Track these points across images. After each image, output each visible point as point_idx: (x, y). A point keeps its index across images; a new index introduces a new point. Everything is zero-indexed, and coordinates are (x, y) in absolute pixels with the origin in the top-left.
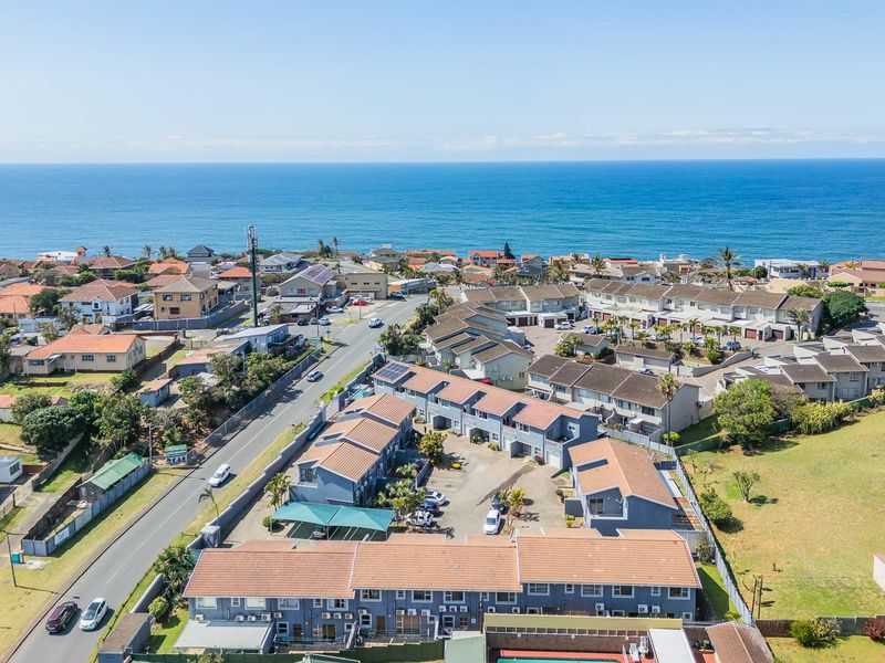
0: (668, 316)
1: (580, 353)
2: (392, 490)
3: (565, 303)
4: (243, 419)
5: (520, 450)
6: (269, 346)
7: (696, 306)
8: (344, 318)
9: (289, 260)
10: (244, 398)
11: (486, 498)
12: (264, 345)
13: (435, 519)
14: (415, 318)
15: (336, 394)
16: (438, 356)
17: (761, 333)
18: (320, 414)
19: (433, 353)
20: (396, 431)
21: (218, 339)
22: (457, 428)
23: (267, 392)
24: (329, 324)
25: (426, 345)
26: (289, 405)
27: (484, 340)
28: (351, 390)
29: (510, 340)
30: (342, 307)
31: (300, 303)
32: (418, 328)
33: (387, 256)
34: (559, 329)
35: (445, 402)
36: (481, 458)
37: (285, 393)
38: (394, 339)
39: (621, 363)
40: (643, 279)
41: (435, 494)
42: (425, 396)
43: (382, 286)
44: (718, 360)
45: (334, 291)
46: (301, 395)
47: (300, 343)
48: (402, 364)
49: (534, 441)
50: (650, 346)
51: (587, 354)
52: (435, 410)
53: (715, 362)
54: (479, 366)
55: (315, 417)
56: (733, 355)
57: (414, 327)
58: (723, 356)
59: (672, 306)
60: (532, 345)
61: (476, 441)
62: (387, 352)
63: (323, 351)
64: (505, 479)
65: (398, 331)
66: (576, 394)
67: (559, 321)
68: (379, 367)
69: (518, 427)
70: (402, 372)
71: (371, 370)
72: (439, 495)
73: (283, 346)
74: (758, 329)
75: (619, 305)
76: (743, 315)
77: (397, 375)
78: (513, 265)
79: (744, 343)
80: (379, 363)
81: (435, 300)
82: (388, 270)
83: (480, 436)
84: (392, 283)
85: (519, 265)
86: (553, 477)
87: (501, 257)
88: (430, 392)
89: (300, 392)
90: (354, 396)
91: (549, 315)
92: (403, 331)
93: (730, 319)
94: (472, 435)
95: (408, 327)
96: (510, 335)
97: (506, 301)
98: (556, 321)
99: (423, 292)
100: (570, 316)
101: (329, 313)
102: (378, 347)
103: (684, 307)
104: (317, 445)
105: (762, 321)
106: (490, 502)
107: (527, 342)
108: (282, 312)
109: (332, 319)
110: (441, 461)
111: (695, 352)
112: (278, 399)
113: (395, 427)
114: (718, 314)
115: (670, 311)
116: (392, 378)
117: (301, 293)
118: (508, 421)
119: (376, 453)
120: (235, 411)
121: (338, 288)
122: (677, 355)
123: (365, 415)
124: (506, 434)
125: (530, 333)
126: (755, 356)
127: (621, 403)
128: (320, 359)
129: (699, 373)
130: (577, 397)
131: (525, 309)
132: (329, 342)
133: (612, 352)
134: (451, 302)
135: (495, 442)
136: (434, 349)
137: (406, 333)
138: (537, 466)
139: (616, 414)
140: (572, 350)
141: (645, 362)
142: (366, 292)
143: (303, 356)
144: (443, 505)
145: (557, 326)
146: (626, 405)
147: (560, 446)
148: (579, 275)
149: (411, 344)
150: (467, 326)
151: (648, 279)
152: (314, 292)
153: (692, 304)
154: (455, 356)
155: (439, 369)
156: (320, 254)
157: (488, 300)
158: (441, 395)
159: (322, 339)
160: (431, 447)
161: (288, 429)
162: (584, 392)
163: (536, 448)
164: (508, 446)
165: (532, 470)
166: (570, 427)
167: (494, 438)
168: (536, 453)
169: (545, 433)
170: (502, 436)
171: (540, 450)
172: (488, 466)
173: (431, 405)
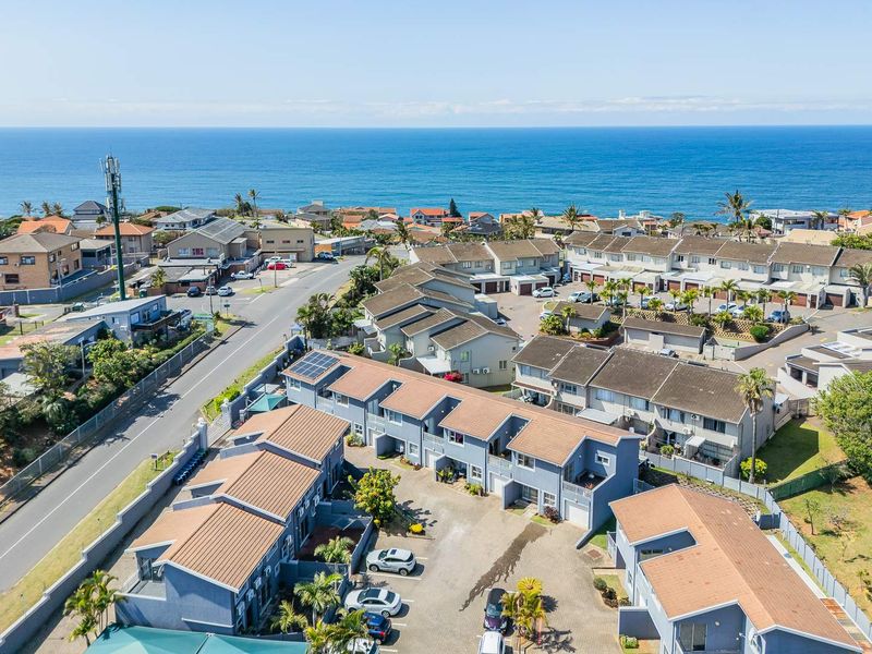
0: (681, 278)
1: (575, 330)
2: (306, 595)
3: (542, 264)
4: (76, 445)
5: (518, 497)
6: (134, 328)
7: (718, 265)
8: (255, 286)
9: (195, 216)
10: (78, 414)
12: (125, 326)
13: (383, 651)
14: (349, 285)
15: (226, 403)
16: (382, 338)
17: (814, 297)
18: (198, 439)
19: (375, 334)
20: (316, 473)
21: (64, 319)
22: (414, 456)
23: (122, 400)
24: (231, 294)
25: (365, 322)
26: (156, 419)
27: (446, 315)
28: (252, 395)
29: (478, 314)
30: (252, 271)
31: (194, 267)
32: (353, 299)
33: (318, 213)
34: (539, 296)
35: (394, 415)
36: (455, 511)
37: (151, 399)
38: (319, 315)
39: (631, 343)
40: (623, 234)
41: (382, 596)
42: (364, 405)
43: (307, 245)
44: (764, 337)
45: (242, 251)
46: (176, 402)
47: (184, 322)
48: (328, 353)
49: (545, 483)
50: (666, 318)
51: (585, 330)
52: (379, 427)
53: (760, 339)
54: (441, 353)
55: (189, 442)
56: (785, 330)
57: (347, 298)
58: (772, 331)
59: (684, 264)
60: (507, 319)
61: (445, 479)
62: (309, 334)
63: (217, 334)
64: (500, 552)
65: (323, 303)
66: (593, 395)
67: (539, 286)
68: (297, 356)
69: (515, 460)
70: (328, 365)
71: (285, 361)
72: (390, 597)
73: (157, 329)
74: (809, 293)
75: (612, 264)
76: (784, 274)
77: (321, 371)
78: (461, 224)
79: (796, 312)
80: (297, 350)
81: (376, 261)
82: (318, 228)
83: (452, 470)
84: (321, 243)
85: (467, 224)
86: (579, 548)
87: (446, 216)
88: (371, 399)
89: (175, 397)
90: (256, 406)
91: (525, 278)
92: (331, 304)
93: (766, 280)
94: (439, 470)
95: (338, 297)
96: (479, 306)
97: (469, 260)
98: (534, 287)
99: (359, 253)
100: (552, 279)
101: (234, 279)
102: (296, 326)
103: (701, 265)
104: (176, 508)
105: (811, 283)
107: (500, 316)
108: (165, 280)
109: (235, 287)
110: (390, 520)
111: (730, 326)
112: (139, 411)
113: (314, 466)
114: (750, 274)
115: (680, 271)
116: (314, 376)
117: (198, 253)
118: (498, 448)
119: (278, 522)
120: (63, 433)
121: (248, 247)
122: (706, 330)
123: (265, 447)
124: (496, 469)
125: (503, 302)
126: (814, 330)
127: (667, 413)
128: (212, 346)
129: (743, 355)
130: (593, 402)
131: (493, 271)
132: (228, 321)
133: (616, 327)
134: (394, 265)
135: (477, 481)
136: (376, 328)
137: (336, 306)
138: (547, 524)
139: (660, 429)
140: (564, 325)
141: (665, 342)
142: (285, 253)
143: (185, 342)
145: (535, 293)
146: (675, 415)
147: (588, 493)
148: (546, 230)
149: (343, 321)
150: (423, 295)
151: (629, 234)
152: (214, 253)
153: (712, 261)
154: (405, 338)
155: (383, 359)
156: (239, 213)
157: (446, 260)
158: (389, 403)
159: (218, 317)
161: (148, 462)
162: (605, 394)
163: (546, 495)
164: (498, 488)
165: (542, 532)
166: (600, 459)
167: (474, 474)
168: (545, 501)
169: (563, 472)
170: (489, 472)
171: (552, 497)
172: (468, 525)
173: (373, 418)
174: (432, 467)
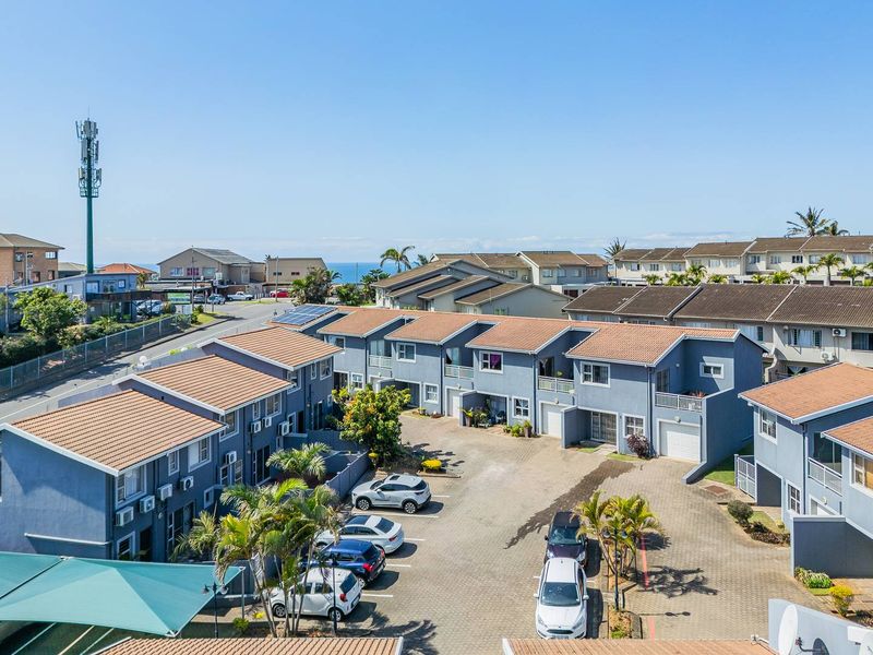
3: (588, 278)
5: (584, 437)
7: (805, 262)
11: (523, 532)
13: (368, 596)
20: (286, 383)
22: (432, 402)
36: (491, 452)
38: (317, 286)
41: (372, 523)
42: (365, 343)
45: (244, 276)
48: (323, 305)
49: (623, 401)
52: (383, 372)
61: (475, 422)
63: (196, 323)
69: (578, 375)
83: (484, 410)
86: (690, 482)
88: (375, 334)
91: (569, 285)
94: (466, 408)
103: (783, 264)
106: (538, 540)
115: (757, 273)
116: (302, 322)
117: (192, 274)
118: (553, 364)
124: (548, 395)
127: (793, 334)
132: (212, 315)
135: (522, 422)
138: (635, 459)
139: (783, 362)
144: (396, 554)
147: (698, 406)
152: (210, 273)
153: (796, 260)
158: (398, 334)
159: (201, 311)
160: (368, 417)
163: (629, 420)
164: (555, 426)
165: (627, 468)
166: (707, 369)
167: (518, 411)
168: (628, 430)
169: (654, 377)
170: (539, 402)
171: (639, 422)
172: (512, 464)
173: (378, 360)
174: (457, 414)
